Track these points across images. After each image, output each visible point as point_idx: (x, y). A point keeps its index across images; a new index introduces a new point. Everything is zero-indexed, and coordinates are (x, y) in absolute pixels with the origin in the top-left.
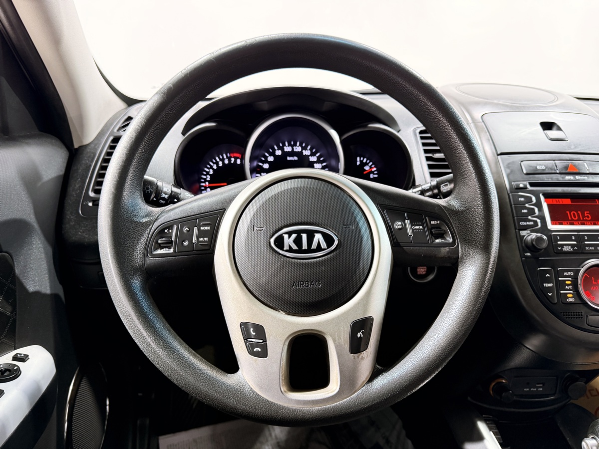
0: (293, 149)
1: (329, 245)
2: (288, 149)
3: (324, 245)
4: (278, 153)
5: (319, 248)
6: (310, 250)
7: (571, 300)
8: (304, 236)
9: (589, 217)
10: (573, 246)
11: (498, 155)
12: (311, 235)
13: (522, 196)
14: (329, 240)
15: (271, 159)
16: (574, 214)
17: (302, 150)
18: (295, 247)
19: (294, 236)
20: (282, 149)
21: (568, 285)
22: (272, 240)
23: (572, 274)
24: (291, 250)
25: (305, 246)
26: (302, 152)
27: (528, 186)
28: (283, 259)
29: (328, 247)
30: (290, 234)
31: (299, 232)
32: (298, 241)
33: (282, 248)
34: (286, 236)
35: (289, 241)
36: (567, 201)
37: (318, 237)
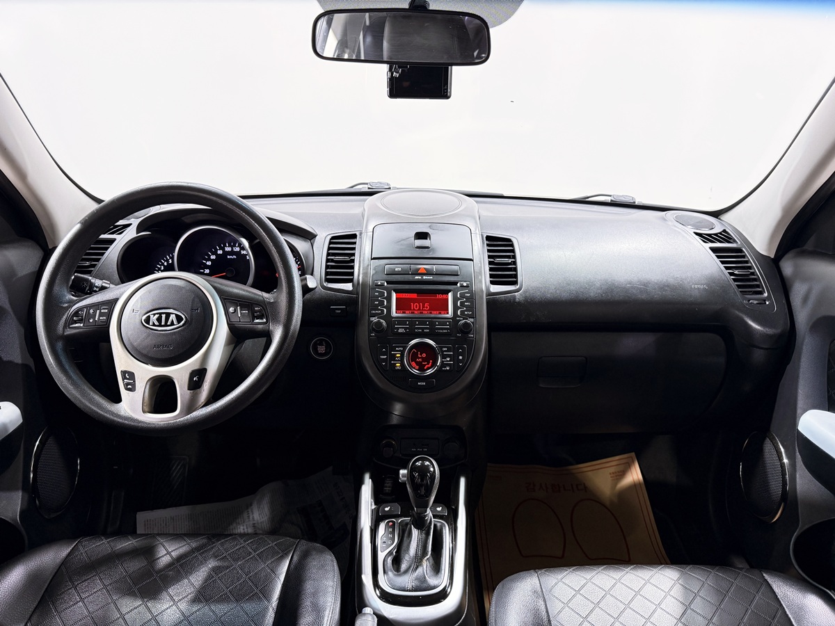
0: (232, 249)
1: (179, 322)
2: (228, 249)
3: (175, 322)
4: (220, 252)
5: (172, 324)
6: (166, 325)
7: (398, 368)
8: (164, 316)
9: (427, 307)
10: (405, 329)
11: (372, 259)
12: (168, 315)
13: (378, 292)
14: (179, 319)
15: (213, 257)
16: (416, 306)
17: (240, 250)
18: (157, 323)
19: (157, 316)
20: (223, 249)
21: (398, 357)
22: (144, 317)
23: (401, 349)
24: (154, 325)
25: (163, 323)
26: (240, 251)
27: (386, 284)
28: (148, 330)
29: (179, 323)
30: (154, 314)
31: (161, 314)
32: (159, 320)
33: (148, 323)
34: (152, 316)
35: (154, 319)
36: (414, 296)
37: (173, 317)
